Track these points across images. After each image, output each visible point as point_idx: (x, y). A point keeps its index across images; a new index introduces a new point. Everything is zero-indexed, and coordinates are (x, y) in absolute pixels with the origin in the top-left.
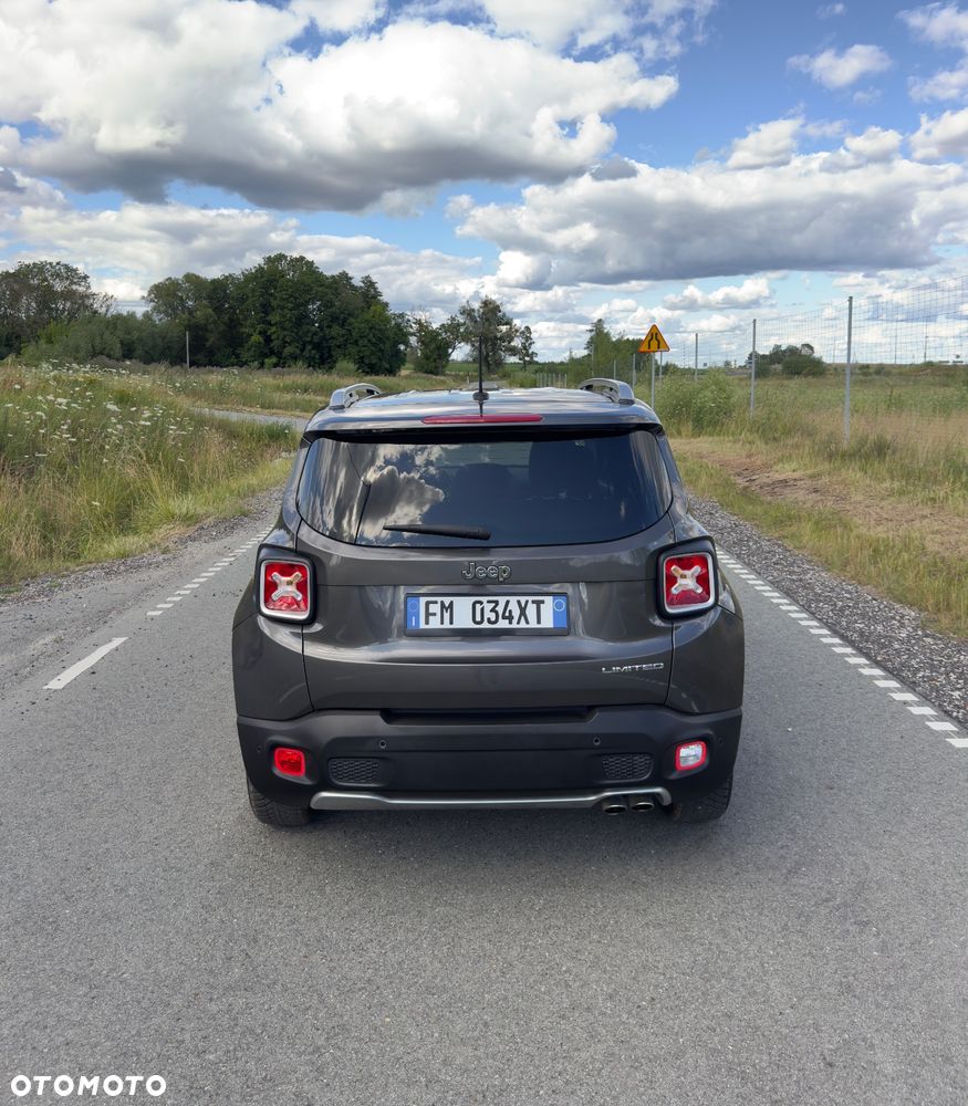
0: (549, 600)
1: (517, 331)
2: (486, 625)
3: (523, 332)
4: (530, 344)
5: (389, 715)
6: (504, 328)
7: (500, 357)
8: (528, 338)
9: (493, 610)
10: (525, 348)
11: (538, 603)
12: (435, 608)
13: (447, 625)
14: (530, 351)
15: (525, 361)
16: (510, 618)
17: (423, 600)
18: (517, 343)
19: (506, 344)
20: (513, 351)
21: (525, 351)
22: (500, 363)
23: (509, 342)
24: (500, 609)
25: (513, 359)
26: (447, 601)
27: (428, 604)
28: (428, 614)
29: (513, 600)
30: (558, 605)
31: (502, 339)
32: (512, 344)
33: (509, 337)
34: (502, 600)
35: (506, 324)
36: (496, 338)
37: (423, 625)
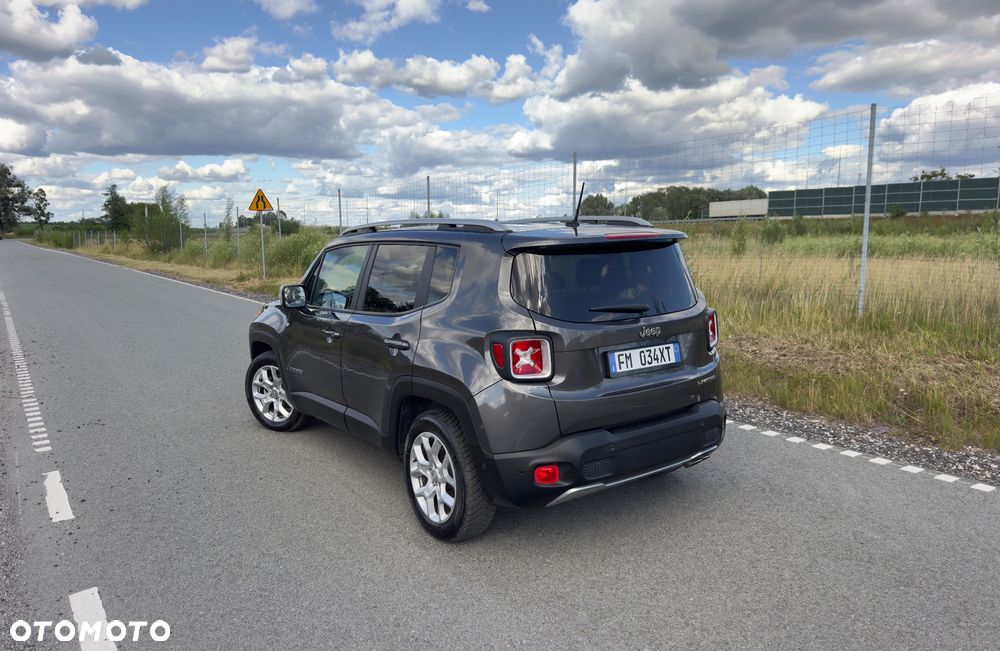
0: (671, 346)
1: (30, 193)
2: (647, 365)
3: (37, 194)
4: (45, 205)
5: (612, 429)
6: (16, 190)
7: (14, 216)
8: (42, 200)
9: (649, 356)
10: (40, 208)
11: (668, 348)
12: (623, 359)
13: (630, 369)
14: (46, 212)
15: (41, 220)
16: (657, 359)
17: (616, 354)
18: (31, 203)
19: (19, 204)
20: (28, 211)
21: (40, 211)
22: (13, 223)
23: (23, 203)
24: (652, 355)
25: (30, 219)
26: (628, 352)
27: (619, 356)
28: (620, 363)
29: (657, 348)
30: (675, 349)
31: (14, 200)
32: (26, 205)
33: (23, 198)
34: (652, 349)
35: (18, 186)
36: (7, 199)
37: (618, 370)
